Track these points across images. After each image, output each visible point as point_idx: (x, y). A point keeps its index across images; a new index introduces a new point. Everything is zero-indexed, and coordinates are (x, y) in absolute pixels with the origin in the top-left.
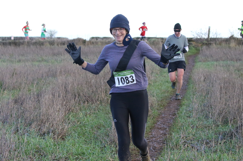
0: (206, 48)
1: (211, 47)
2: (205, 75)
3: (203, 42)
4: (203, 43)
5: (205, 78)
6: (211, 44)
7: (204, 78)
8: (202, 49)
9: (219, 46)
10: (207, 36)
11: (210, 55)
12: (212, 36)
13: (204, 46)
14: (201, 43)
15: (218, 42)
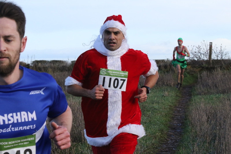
1: (215, 72)
4: (203, 68)
6: (214, 68)
8: (201, 77)
9: (225, 71)
10: (208, 57)
11: (213, 85)
12: (215, 56)
13: (204, 72)
14: (199, 68)
15: (224, 65)
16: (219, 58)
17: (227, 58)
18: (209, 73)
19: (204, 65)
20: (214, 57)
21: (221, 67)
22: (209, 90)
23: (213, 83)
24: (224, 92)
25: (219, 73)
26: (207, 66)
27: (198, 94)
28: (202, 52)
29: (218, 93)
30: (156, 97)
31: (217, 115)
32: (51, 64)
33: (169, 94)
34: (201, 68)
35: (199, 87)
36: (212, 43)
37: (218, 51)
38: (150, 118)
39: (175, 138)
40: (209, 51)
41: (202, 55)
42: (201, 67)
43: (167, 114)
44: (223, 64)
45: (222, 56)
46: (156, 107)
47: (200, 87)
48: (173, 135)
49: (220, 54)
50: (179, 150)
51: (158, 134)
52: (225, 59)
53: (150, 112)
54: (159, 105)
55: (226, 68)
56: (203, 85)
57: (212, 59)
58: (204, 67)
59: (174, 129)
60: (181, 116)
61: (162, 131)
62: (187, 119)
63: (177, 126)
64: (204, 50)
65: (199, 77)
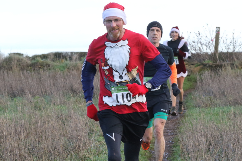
0: (211, 76)
1: (222, 72)
2: (209, 136)
3: (204, 63)
5: (210, 144)
6: (221, 66)
7: (208, 143)
8: (201, 79)
9: (239, 70)
10: (213, 49)
11: (219, 92)
13: (206, 72)
14: (199, 65)
15: (237, 62)
16: (230, 51)
18: (213, 75)
19: (207, 62)
20: (222, 48)
21: (232, 65)
22: (213, 100)
23: (219, 88)
24: (236, 103)
25: (228, 72)
26: (211, 63)
27: (196, 107)
28: (203, 42)
29: (226, 105)
31: (223, 140)
35: (197, 95)
36: (219, 28)
41: (204, 46)
44: (236, 59)
45: (234, 47)
47: (199, 95)
49: (232, 44)
55: (240, 67)
57: (219, 52)
58: (206, 64)
62: (177, 146)
64: (206, 39)
65: (198, 79)
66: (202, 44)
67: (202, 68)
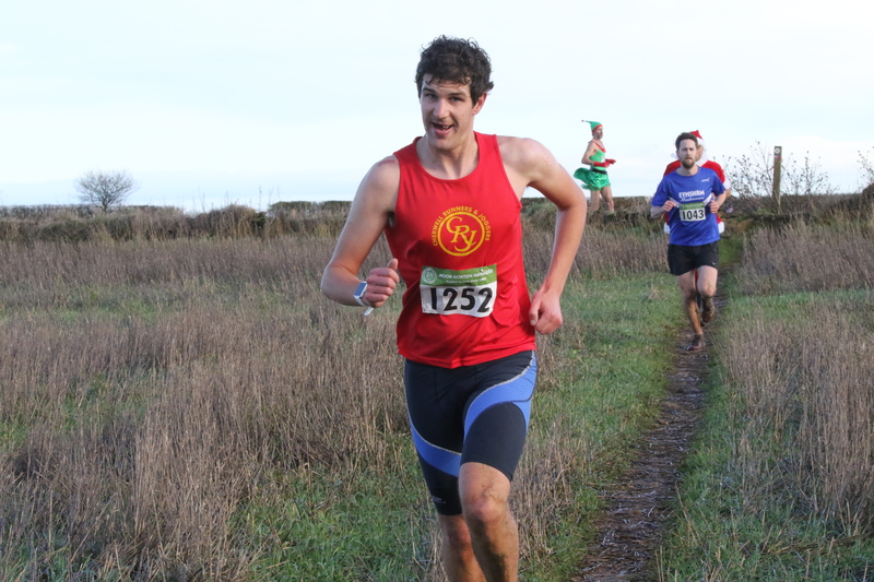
0: (769, 237)
1: (789, 230)
3: (755, 213)
4: (756, 218)
6: (786, 220)
8: (751, 243)
9: (820, 227)
10: (770, 188)
11: (786, 267)
12: (790, 186)
13: (760, 230)
14: (745, 218)
15: (815, 212)
16: (801, 192)
17: (823, 191)
18: (773, 235)
19: (760, 211)
20: (787, 188)
21: (807, 216)
22: (775, 281)
23: (785, 260)
24: (816, 287)
25: (800, 235)
26: (767, 213)
27: (744, 294)
28: (753, 175)
29: (800, 290)
30: (626, 303)
31: (800, 353)
32: (325, 211)
33: (661, 294)
34: (751, 220)
35: (745, 273)
36: (780, 148)
37: (799, 172)
38: (611, 361)
39: (683, 418)
40: (772, 173)
41: (754, 183)
42: (752, 216)
43: (658, 351)
44: (813, 207)
45: (809, 184)
46: (627, 331)
47: (749, 273)
48: (679, 410)
49: (804, 179)
50: (696, 453)
51: (636, 407)
52: (818, 193)
53: (610, 346)
54: (634, 324)
55: (821, 219)
56: (758, 267)
57: (781, 194)
58: (760, 216)
59: (680, 391)
60: (698, 356)
61: (645, 398)
62: (715, 365)
63: (689, 382)
64: (758, 169)
65: (745, 244)
66: (750, 180)
67: (752, 223)
